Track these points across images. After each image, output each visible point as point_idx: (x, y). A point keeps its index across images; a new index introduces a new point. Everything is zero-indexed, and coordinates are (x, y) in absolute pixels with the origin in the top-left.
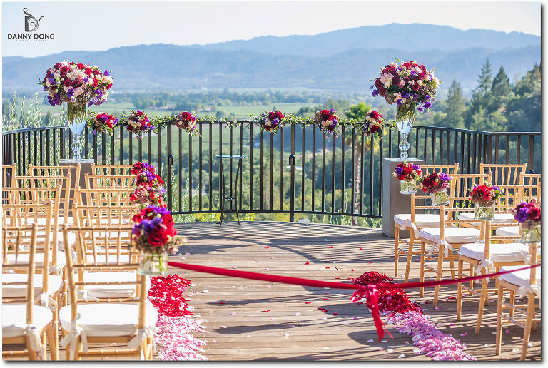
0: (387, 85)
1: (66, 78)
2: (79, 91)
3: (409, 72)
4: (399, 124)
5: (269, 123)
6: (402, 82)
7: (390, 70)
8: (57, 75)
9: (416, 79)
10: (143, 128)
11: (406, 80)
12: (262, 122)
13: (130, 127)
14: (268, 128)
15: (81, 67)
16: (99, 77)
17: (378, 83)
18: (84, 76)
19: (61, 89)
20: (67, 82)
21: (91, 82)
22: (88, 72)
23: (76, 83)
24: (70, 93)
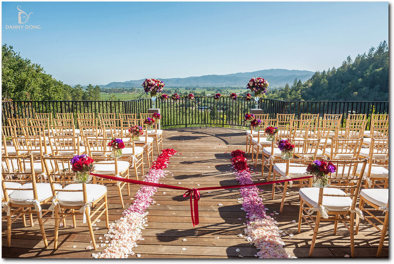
0: (251, 85)
1: (148, 83)
2: (153, 88)
3: (258, 81)
4: (255, 98)
5: (216, 97)
6: (256, 84)
7: (252, 80)
8: (146, 83)
9: (261, 83)
10: (177, 99)
11: (257, 84)
12: (214, 97)
13: (173, 99)
14: (216, 99)
15: (153, 80)
16: (159, 83)
17: (248, 85)
18: (154, 83)
19: (147, 87)
20: (149, 85)
21: (156, 85)
22: (156, 82)
23: (152, 85)
24: (150, 88)
